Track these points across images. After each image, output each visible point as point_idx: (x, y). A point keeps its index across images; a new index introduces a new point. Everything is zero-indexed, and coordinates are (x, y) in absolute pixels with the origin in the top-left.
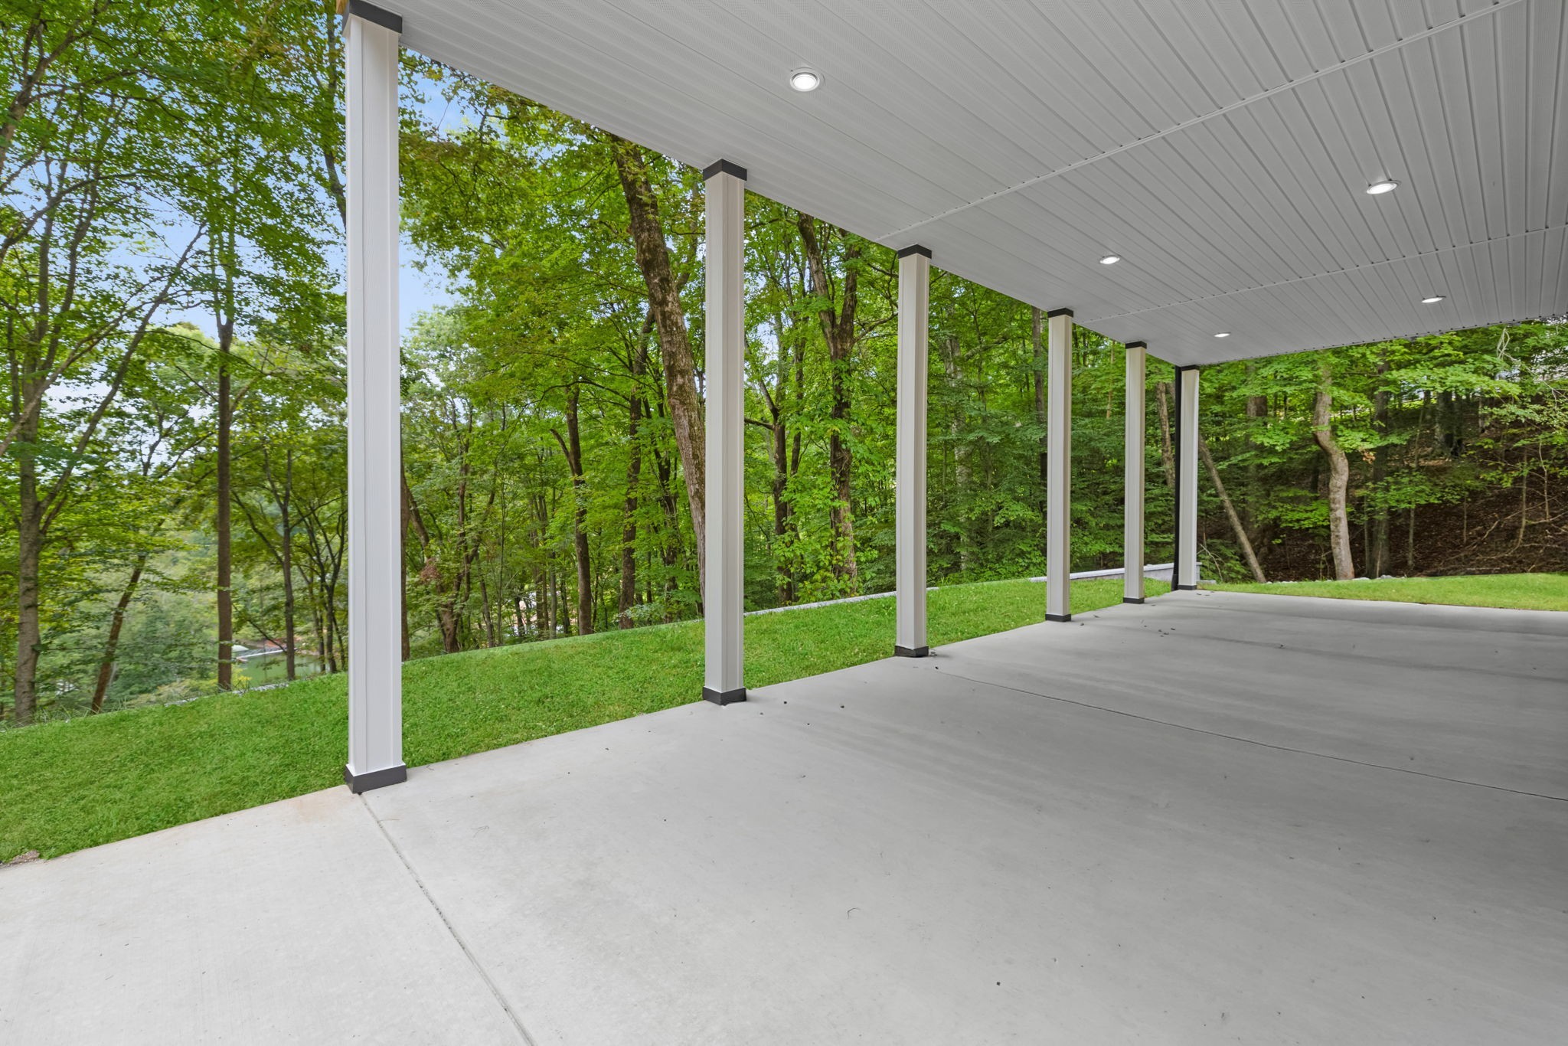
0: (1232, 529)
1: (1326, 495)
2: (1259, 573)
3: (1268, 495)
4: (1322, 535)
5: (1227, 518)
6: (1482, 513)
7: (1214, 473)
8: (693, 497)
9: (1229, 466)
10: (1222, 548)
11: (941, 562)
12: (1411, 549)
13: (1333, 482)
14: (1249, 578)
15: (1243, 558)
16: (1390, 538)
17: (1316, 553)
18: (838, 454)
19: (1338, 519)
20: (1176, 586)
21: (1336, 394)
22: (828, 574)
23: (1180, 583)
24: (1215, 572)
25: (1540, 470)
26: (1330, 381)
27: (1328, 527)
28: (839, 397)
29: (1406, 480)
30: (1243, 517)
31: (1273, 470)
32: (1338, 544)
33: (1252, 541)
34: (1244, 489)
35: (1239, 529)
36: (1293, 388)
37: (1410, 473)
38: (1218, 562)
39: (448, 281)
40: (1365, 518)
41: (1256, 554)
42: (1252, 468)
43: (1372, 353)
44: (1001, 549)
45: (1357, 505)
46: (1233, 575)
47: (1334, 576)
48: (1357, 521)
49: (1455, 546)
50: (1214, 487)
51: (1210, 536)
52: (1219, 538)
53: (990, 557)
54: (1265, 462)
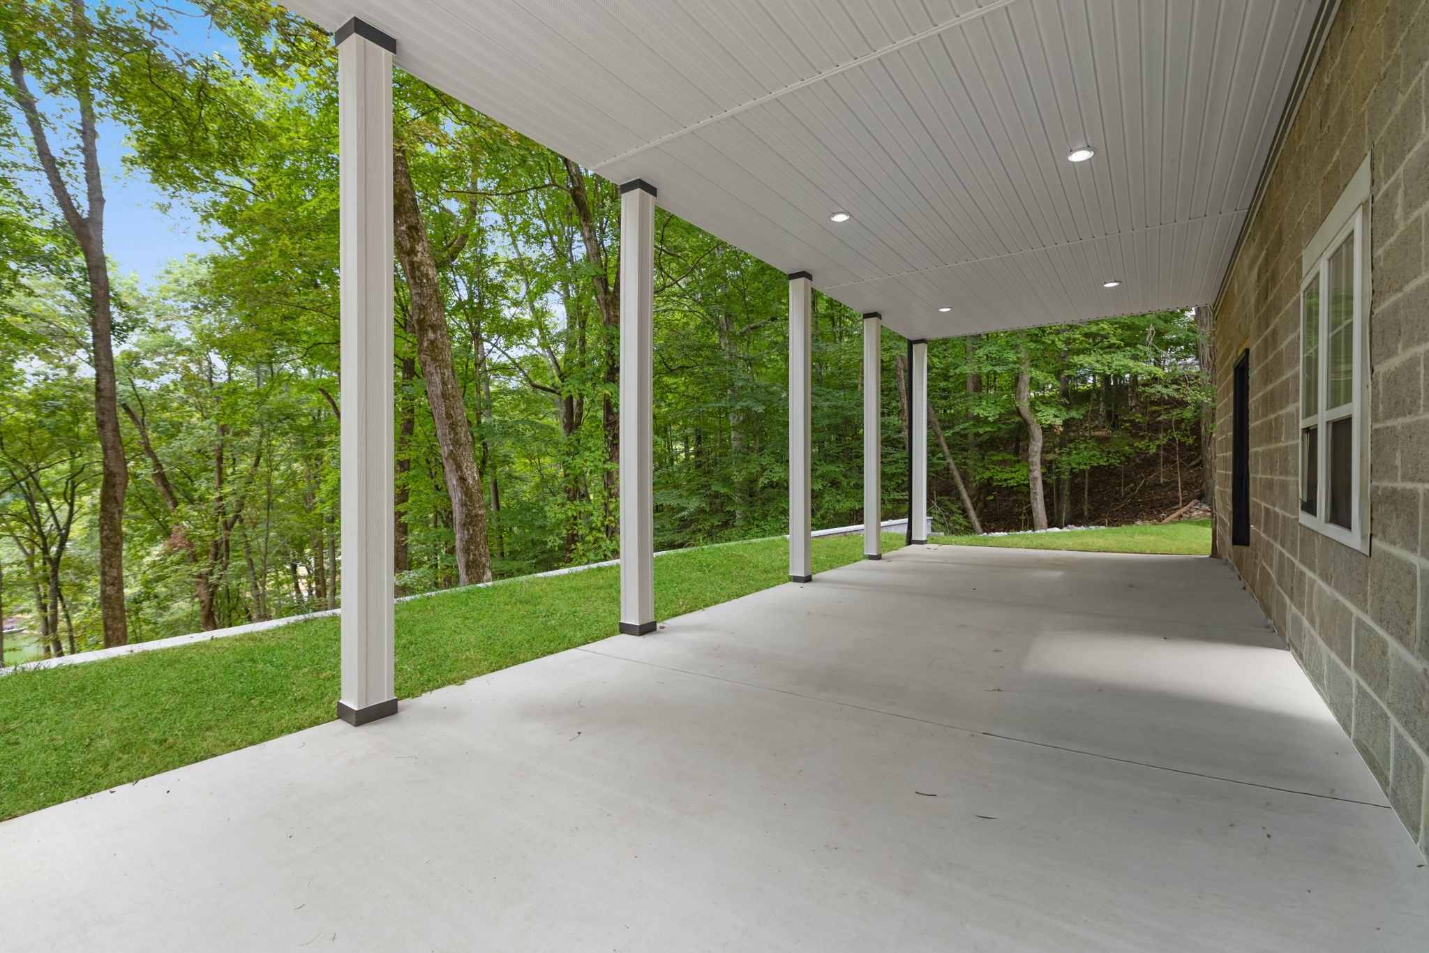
0: (956, 487)
1: (1026, 460)
2: (977, 525)
3: (983, 459)
4: (1021, 493)
5: (953, 478)
6: (1133, 473)
7: (942, 439)
8: (446, 459)
9: (953, 434)
10: (949, 503)
11: (713, 521)
12: (1086, 503)
13: (1031, 447)
14: (970, 530)
15: (964, 512)
16: (1071, 494)
17: (1019, 507)
18: (611, 418)
19: (1035, 478)
20: (910, 541)
21: (1033, 374)
22: (601, 535)
23: (914, 538)
24: (943, 524)
25: (1173, 440)
26: (1028, 362)
27: (1028, 485)
28: (610, 363)
29: (1082, 446)
30: (965, 477)
31: (986, 437)
32: (1036, 499)
33: (971, 497)
34: (965, 453)
35: (961, 487)
36: (1001, 368)
37: (1085, 441)
38: (946, 516)
39: (200, 227)
40: (1054, 478)
41: (975, 509)
42: (971, 437)
43: (1060, 340)
44: (766, 508)
45: (1048, 466)
46: (958, 527)
47: (1032, 526)
48: (1049, 480)
49: (1117, 500)
50: (942, 451)
51: (939, 494)
52: (946, 495)
53: (756, 515)
54: (981, 431)
